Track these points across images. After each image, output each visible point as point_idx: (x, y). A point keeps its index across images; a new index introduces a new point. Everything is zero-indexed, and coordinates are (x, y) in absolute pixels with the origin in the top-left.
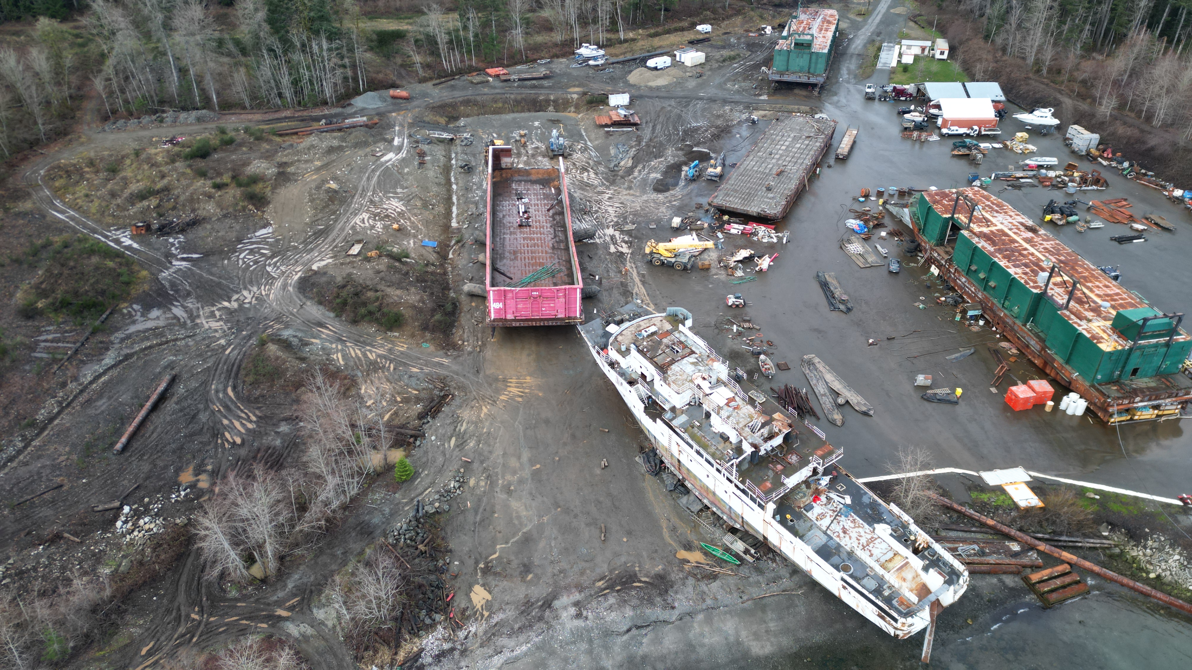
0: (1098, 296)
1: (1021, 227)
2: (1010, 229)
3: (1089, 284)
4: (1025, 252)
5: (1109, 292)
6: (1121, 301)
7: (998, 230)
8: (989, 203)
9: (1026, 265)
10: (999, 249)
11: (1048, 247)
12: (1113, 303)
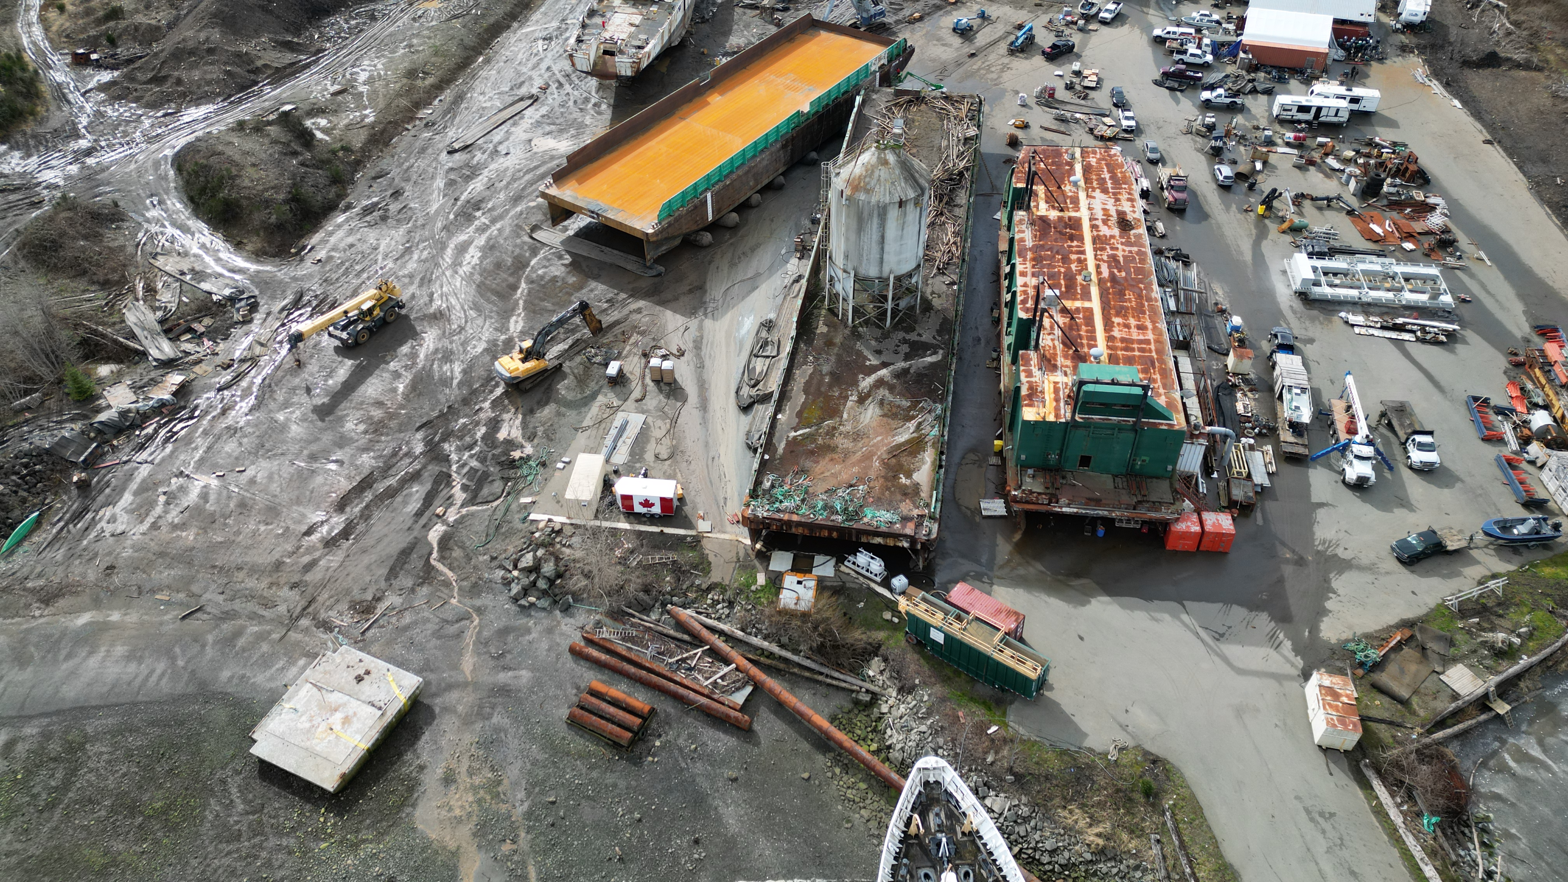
0: (1110, 339)
1: (1114, 218)
2: (1091, 220)
3: (1117, 320)
4: (1074, 257)
5: (1135, 335)
6: (1137, 353)
7: (1070, 218)
8: (1107, 176)
9: (1051, 276)
10: (1042, 246)
11: (1120, 253)
12: (1119, 353)
